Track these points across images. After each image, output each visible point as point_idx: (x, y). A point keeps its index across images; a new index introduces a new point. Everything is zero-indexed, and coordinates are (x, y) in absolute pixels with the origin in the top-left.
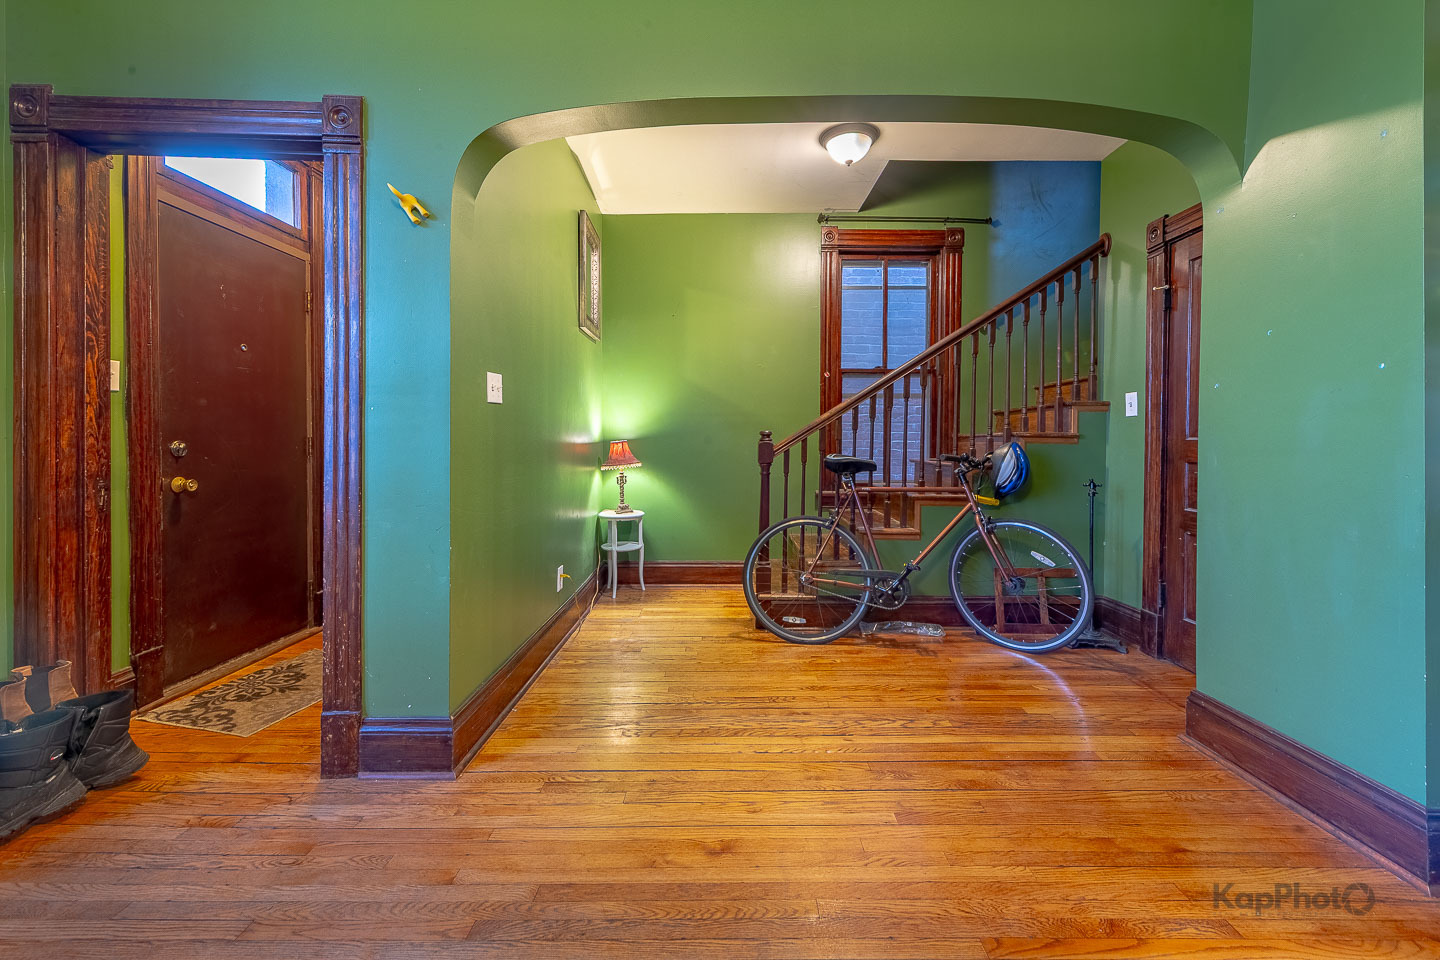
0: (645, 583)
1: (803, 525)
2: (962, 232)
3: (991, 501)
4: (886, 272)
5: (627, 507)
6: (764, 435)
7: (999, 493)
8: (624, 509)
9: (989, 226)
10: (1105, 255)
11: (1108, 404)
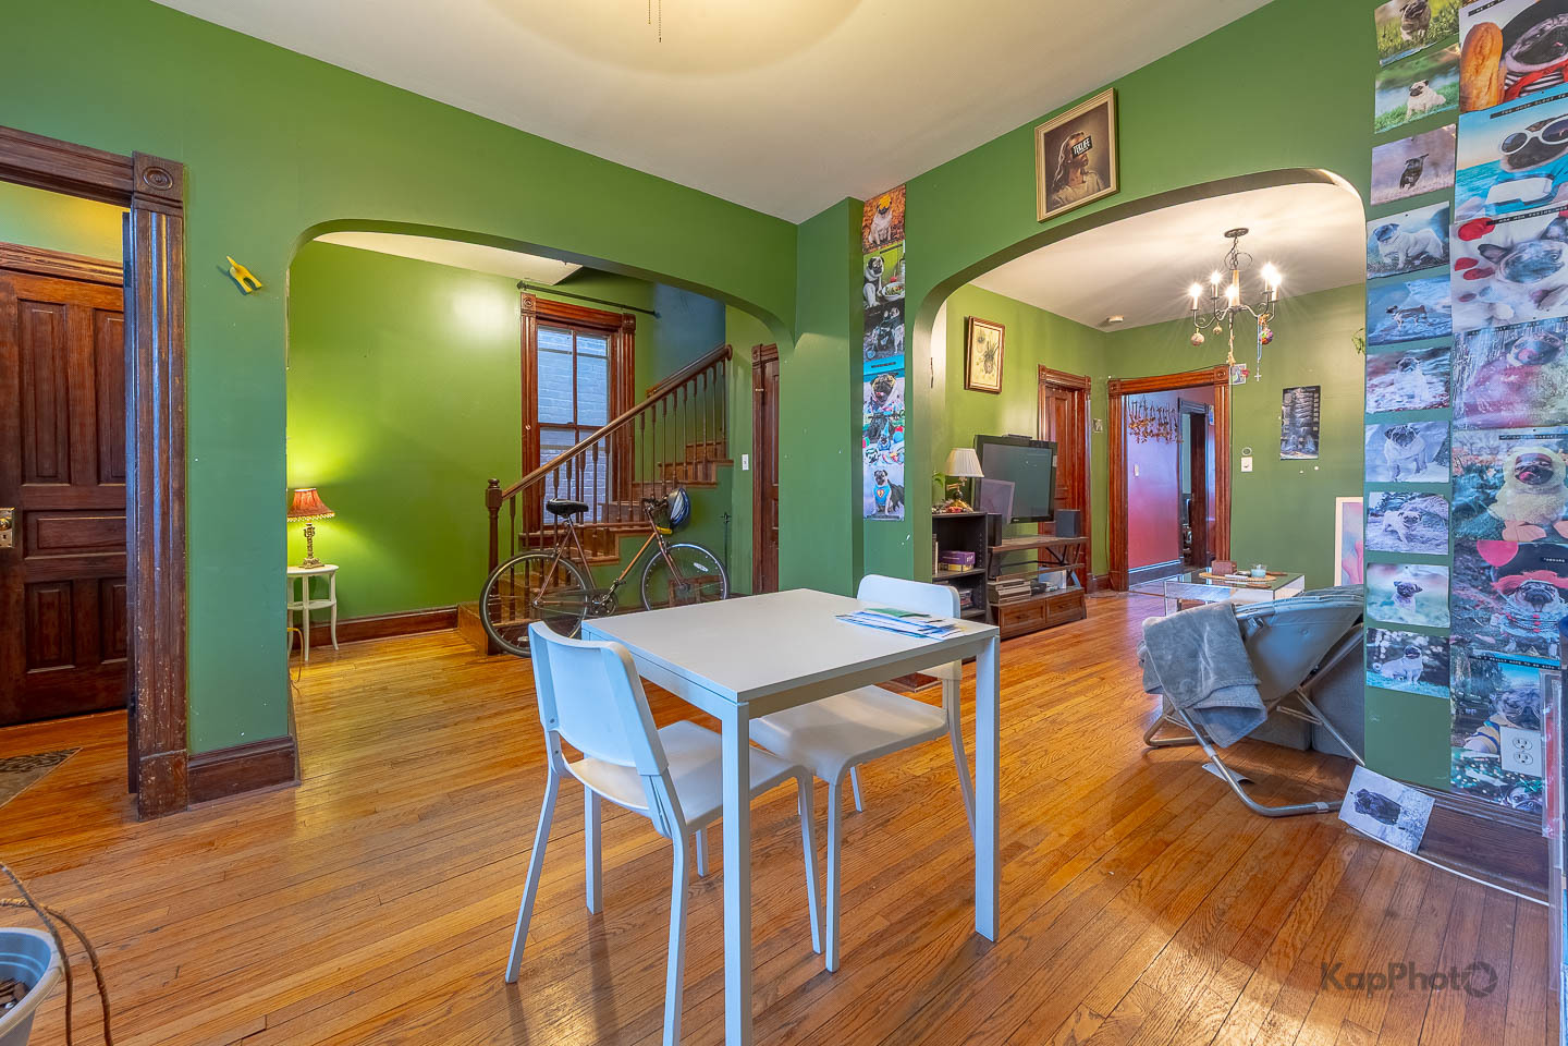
0: (338, 643)
1: (527, 560)
2: (634, 318)
3: (667, 531)
4: (575, 340)
5: (316, 561)
6: (492, 483)
7: (672, 525)
8: (315, 563)
9: (653, 317)
10: (729, 359)
11: (732, 462)
